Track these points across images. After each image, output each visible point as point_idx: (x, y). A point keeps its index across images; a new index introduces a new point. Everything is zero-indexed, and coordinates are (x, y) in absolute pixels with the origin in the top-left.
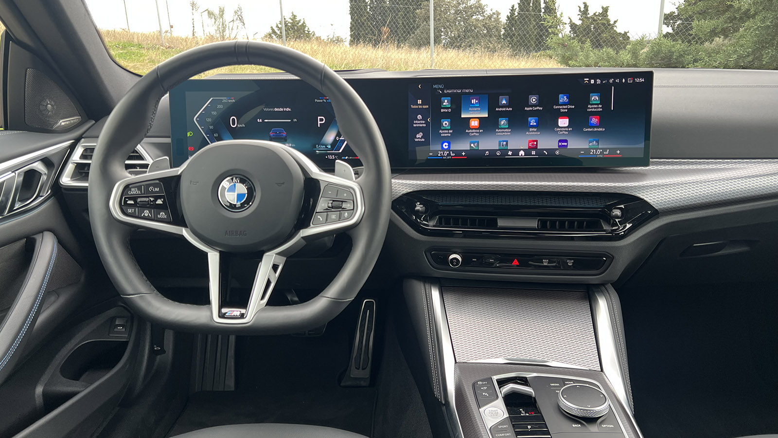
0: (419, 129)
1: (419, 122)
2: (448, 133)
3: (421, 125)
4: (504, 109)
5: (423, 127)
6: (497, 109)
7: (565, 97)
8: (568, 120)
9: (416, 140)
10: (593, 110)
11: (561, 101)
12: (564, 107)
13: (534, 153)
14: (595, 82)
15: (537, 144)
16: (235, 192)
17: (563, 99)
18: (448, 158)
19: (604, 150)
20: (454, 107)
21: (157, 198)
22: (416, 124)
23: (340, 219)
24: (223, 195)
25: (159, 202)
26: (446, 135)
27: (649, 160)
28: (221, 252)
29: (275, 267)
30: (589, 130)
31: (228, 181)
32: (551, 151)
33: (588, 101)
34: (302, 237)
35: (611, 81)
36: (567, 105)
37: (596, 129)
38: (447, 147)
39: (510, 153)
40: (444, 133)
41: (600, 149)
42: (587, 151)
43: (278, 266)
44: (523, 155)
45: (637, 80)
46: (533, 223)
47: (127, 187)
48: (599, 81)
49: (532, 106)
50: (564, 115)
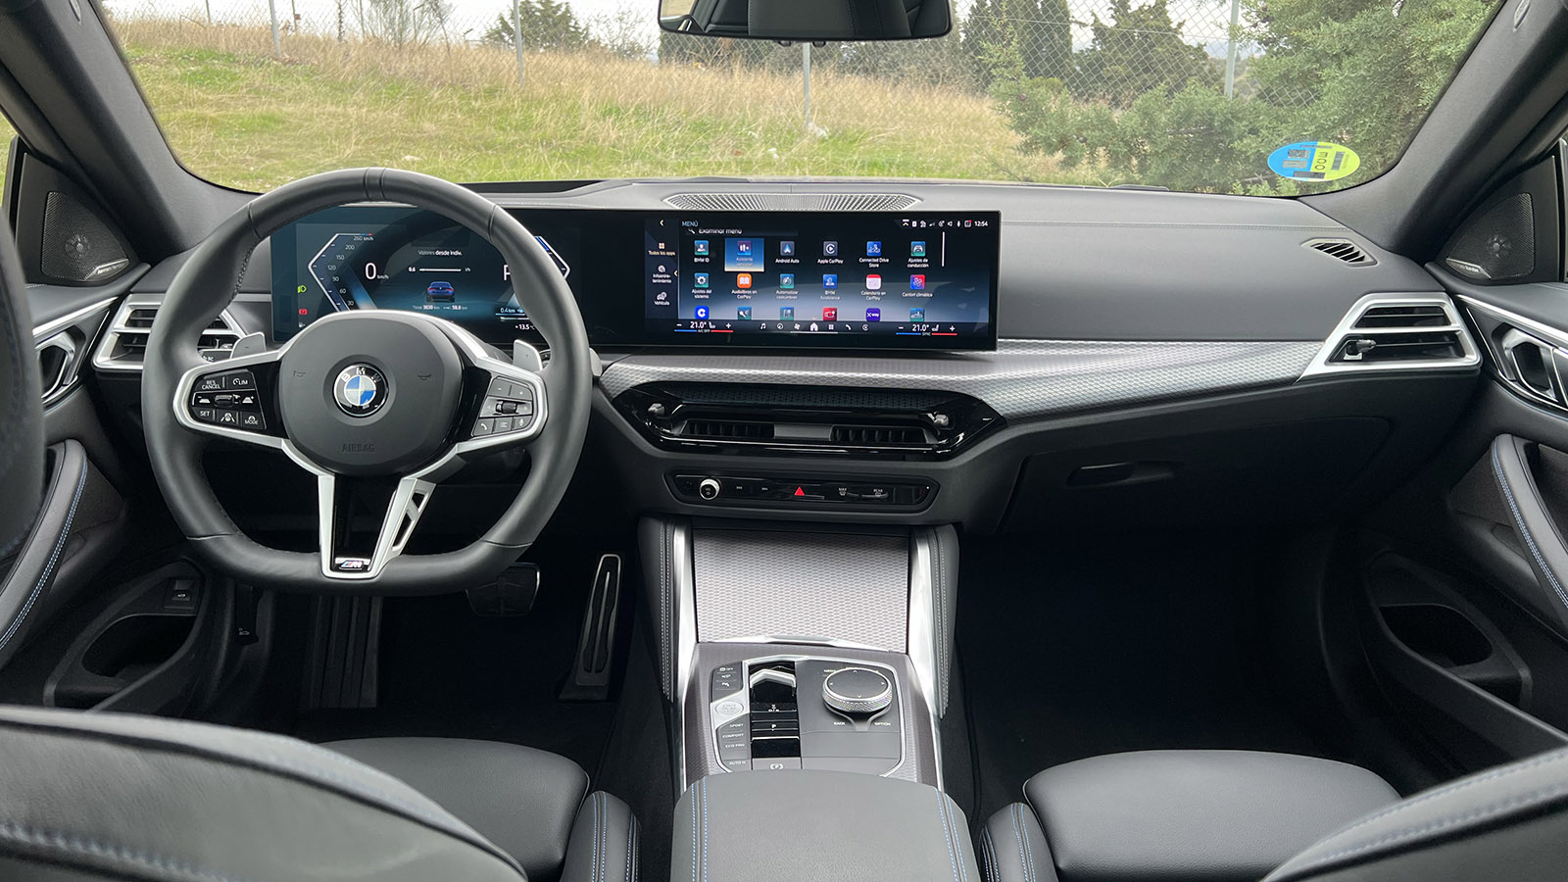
0: (661, 287)
1: (661, 276)
2: (706, 294)
3: (664, 281)
4: (788, 261)
5: (666, 283)
6: (777, 261)
7: (875, 246)
8: (880, 279)
9: (656, 303)
10: (916, 266)
11: (869, 251)
12: (875, 260)
13: (831, 327)
14: (919, 224)
15: (836, 314)
16: (358, 388)
17: (873, 248)
18: (706, 331)
19: (933, 325)
20: (714, 255)
21: (243, 395)
22: (656, 278)
23: (513, 428)
24: (341, 390)
25: (248, 400)
26: (702, 297)
27: (995, 340)
28: (337, 476)
29: (417, 498)
30: (910, 295)
31: (348, 372)
32: (856, 325)
33: (908, 253)
34: (458, 454)
35: (941, 224)
36: (879, 257)
37: (919, 295)
38: (704, 315)
39: (797, 327)
40: (698, 294)
41: (926, 323)
42: (908, 326)
43: (423, 496)
44: (816, 329)
45: (978, 224)
46: (826, 433)
47: (200, 379)
48: (923, 224)
49: (828, 258)
50: (874, 272)
